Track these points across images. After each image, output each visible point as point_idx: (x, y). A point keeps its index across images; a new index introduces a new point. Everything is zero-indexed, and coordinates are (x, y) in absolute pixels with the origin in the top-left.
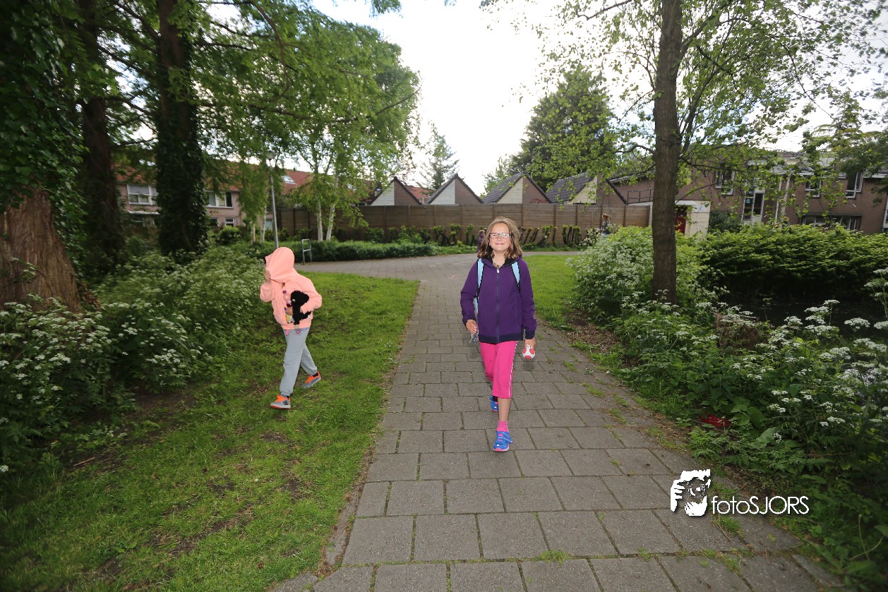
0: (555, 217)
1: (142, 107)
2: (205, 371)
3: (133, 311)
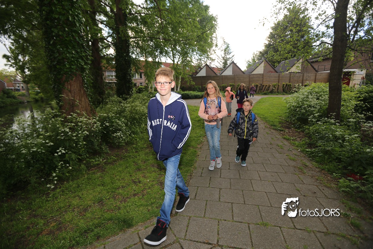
0: (279, 79)
1: (110, 41)
2: (131, 140)
3: (108, 117)
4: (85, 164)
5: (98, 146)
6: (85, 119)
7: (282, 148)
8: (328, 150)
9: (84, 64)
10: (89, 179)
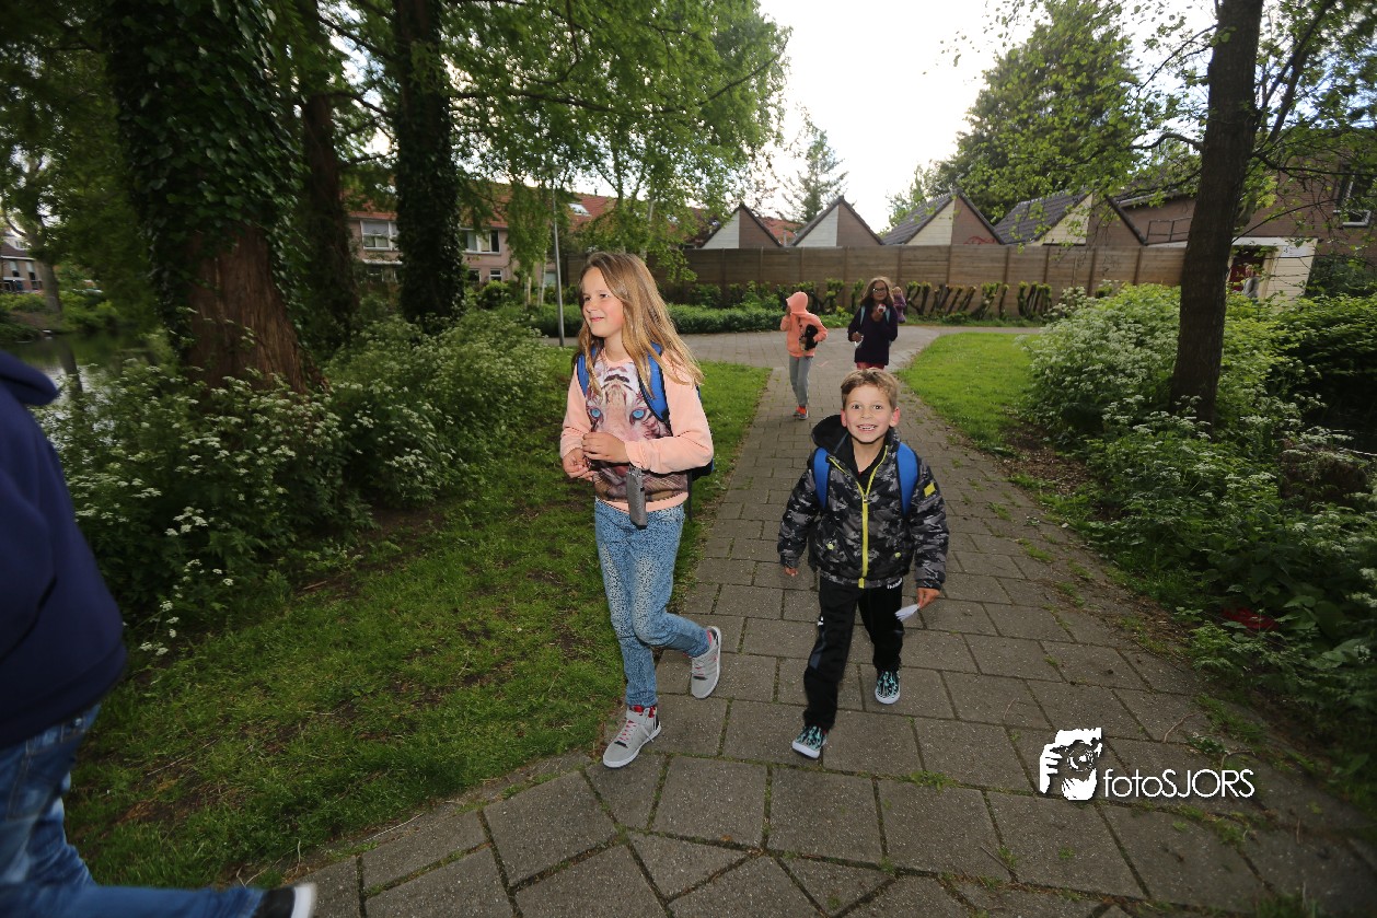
0: (1006, 268)
1: (377, 105)
2: (458, 483)
3: (370, 396)
4: (283, 569)
5: (331, 501)
6: (281, 402)
7: (1003, 518)
8: (1165, 527)
9: (274, 192)
10: (299, 623)
